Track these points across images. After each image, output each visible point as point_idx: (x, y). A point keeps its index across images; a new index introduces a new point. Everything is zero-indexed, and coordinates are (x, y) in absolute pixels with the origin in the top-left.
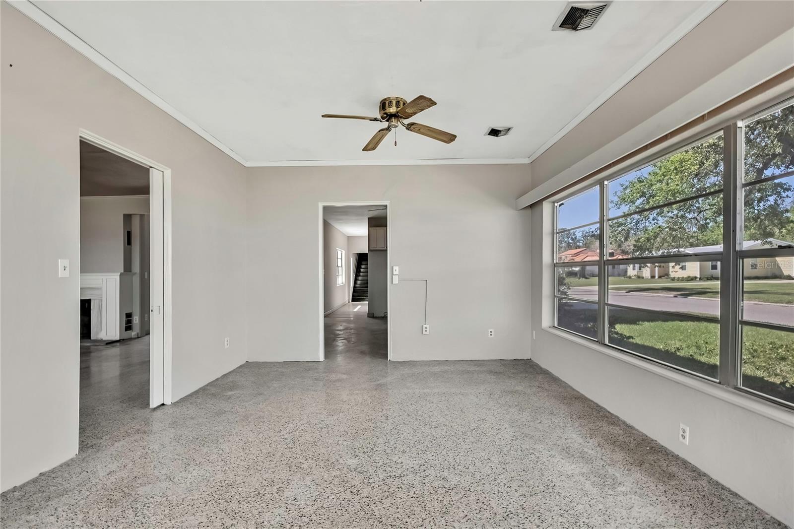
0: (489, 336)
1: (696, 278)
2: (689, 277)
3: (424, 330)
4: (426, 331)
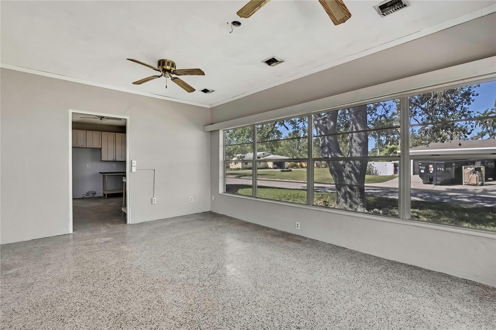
0: (190, 201)
1: (240, 168)
2: (237, 168)
3: (153, 201)
4: (154, 202)
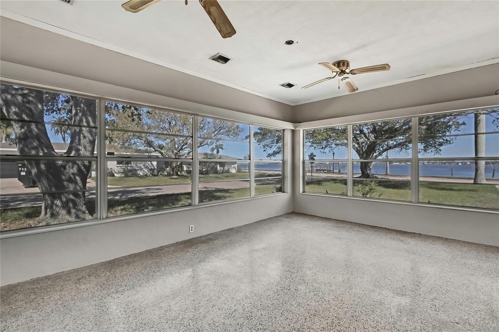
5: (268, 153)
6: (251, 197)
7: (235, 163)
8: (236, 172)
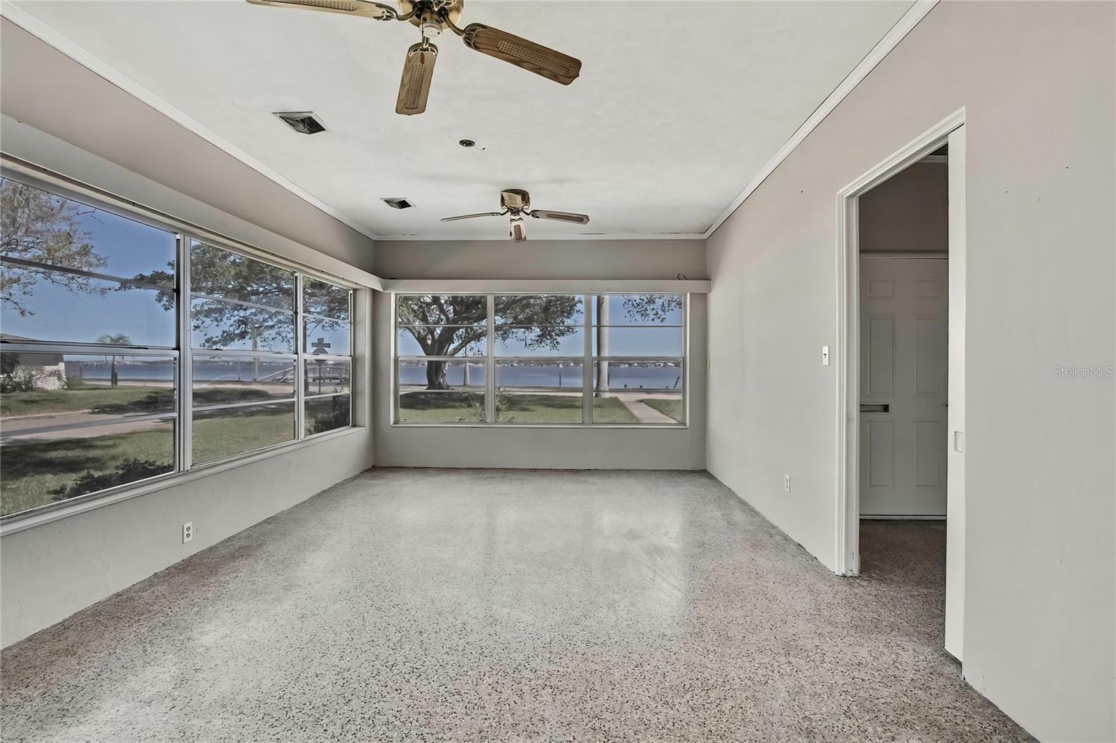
5: (208, 336)
6: (300, 440)
7: (57, 358)
8: (63, 388)
